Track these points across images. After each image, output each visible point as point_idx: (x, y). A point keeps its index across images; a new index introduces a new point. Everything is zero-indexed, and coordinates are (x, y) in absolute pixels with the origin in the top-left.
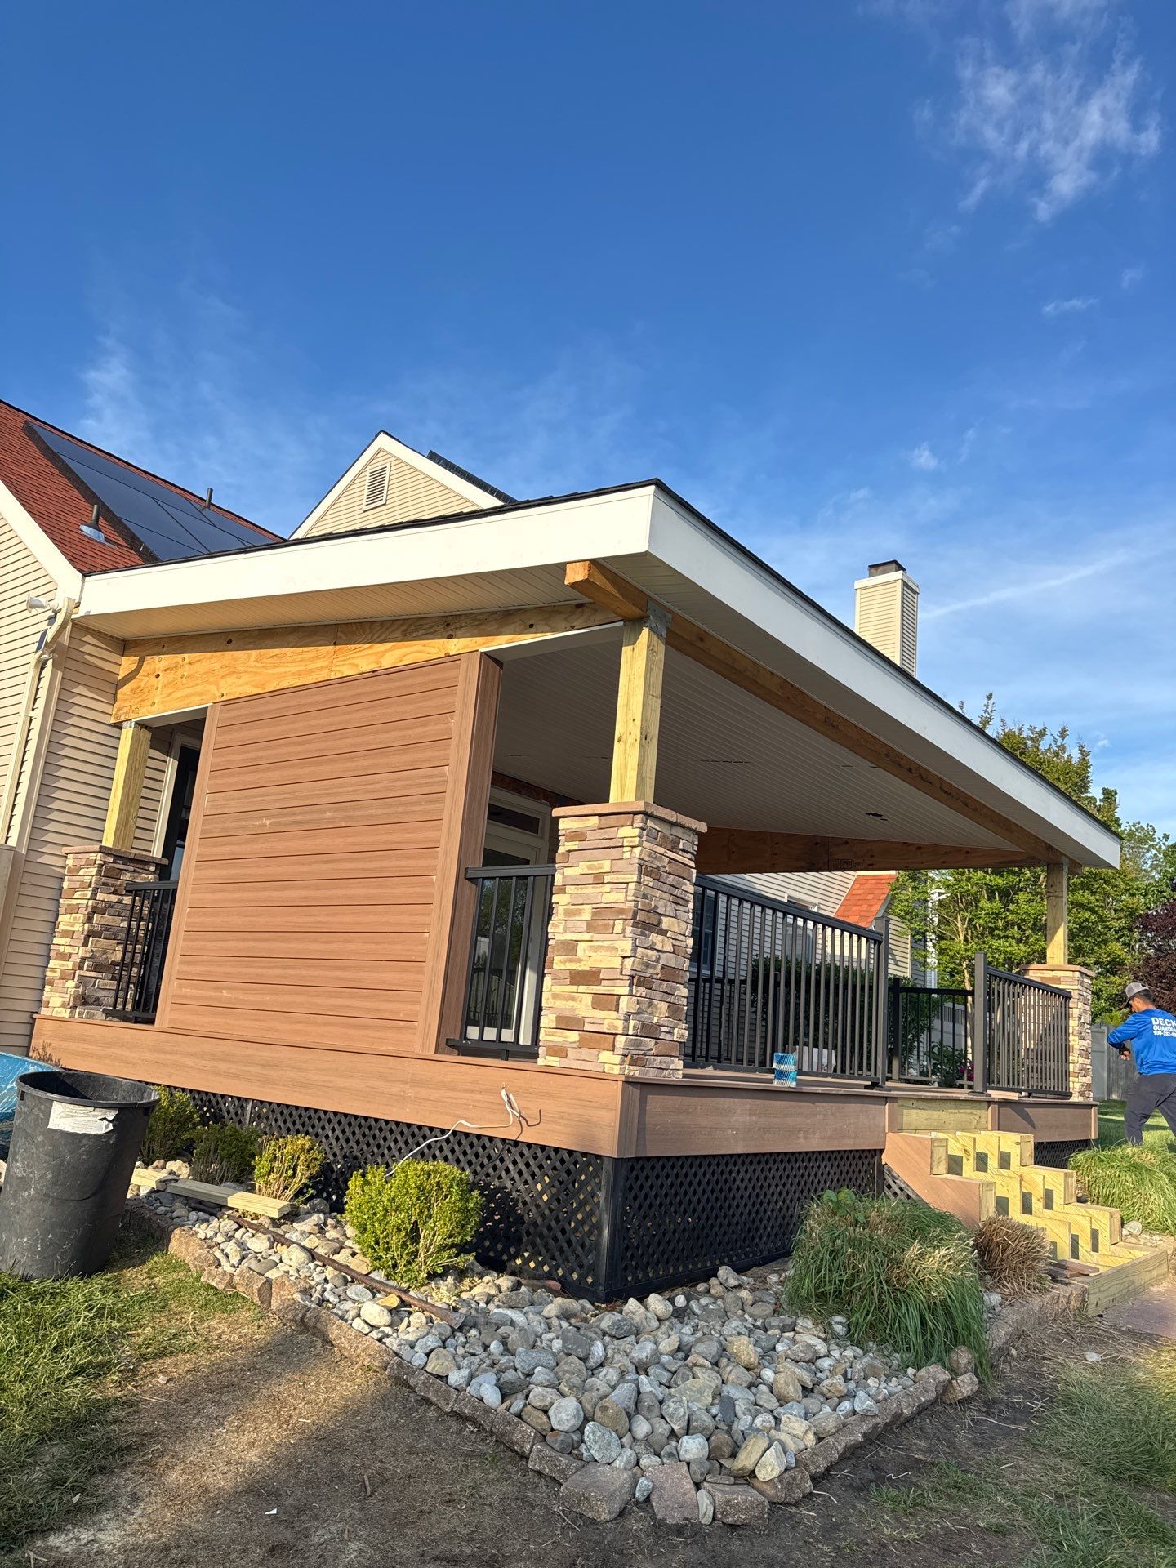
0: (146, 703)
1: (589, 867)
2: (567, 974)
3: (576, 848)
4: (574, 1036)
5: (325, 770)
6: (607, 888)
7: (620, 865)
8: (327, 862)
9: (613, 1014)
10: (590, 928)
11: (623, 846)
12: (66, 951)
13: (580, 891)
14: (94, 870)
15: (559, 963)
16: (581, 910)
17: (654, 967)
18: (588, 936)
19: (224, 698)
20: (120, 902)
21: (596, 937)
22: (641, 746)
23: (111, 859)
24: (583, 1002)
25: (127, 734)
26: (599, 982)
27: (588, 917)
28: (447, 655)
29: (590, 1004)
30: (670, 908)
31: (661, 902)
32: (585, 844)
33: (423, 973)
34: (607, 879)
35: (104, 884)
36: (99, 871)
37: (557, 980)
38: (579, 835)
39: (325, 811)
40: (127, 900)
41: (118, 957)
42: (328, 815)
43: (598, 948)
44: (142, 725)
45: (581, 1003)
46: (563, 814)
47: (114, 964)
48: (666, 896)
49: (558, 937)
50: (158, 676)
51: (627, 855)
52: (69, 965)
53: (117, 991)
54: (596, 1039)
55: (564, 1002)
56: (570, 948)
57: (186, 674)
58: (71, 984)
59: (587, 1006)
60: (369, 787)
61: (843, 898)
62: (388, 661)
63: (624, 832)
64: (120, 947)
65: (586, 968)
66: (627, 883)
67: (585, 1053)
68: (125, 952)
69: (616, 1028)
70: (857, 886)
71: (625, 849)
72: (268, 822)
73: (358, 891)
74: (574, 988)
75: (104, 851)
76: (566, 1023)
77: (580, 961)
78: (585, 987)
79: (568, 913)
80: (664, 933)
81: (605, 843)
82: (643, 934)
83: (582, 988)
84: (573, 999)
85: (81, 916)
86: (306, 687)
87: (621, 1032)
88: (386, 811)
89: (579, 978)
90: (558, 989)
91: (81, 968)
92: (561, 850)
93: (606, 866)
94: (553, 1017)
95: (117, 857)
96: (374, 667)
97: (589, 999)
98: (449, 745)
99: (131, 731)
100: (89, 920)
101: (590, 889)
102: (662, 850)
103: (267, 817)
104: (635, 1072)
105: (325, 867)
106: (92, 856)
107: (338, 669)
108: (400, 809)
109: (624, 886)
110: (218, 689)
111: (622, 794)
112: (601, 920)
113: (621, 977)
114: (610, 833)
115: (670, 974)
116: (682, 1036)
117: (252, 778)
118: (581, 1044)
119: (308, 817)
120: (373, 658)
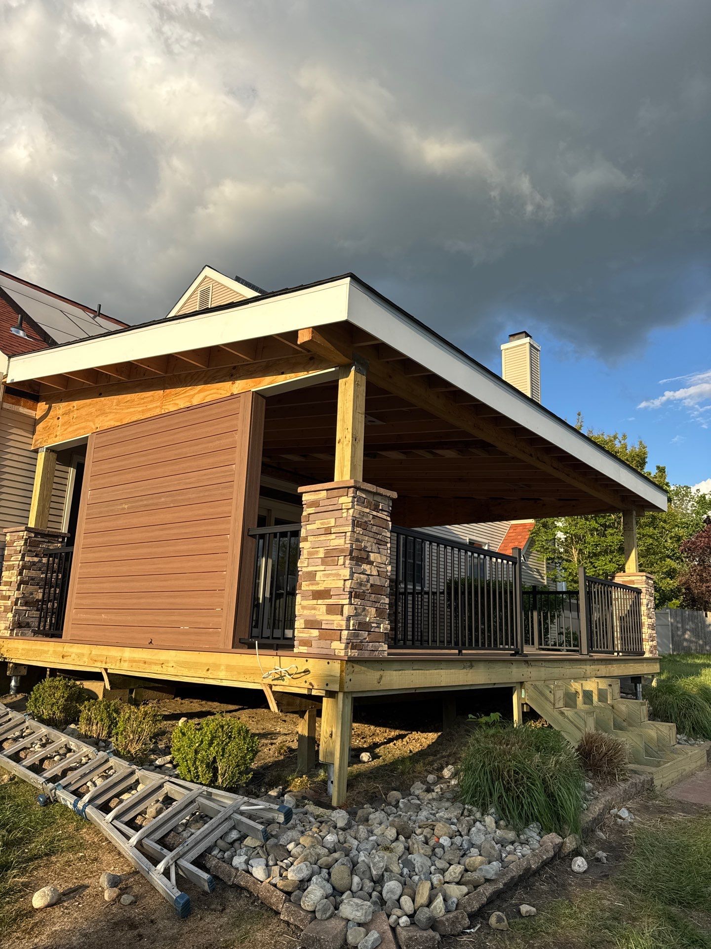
0: (52, 436)
1: (322, 524)
2: (310, 593)
3: (313, 512)
4: (315, 633)
5: (160, 471)
6: (333, 536)
7: (340, 521)
8: (162, 530)
9: (339, 617)
10: (324, 561)
11: (342, 509)
12: (7, 594)
13: (316, 539)
14: (22, 543)
15: (305, 586)
16: (317, 551)
17: (366, 585)
18: (322, 568)
19: (97, 430)
20: (40, 561)
21: (328, 568)
22: (353, 445)
23: (33, 535)
24: (321, 610)
25: (41, 456)
26: (330, 597)
27: (322, 556)
28: (232, 395)
29: (325, 611)
30: (375, 547)
31: (368, 543)
32: (318, 509)
33: (223, 597)
34: (333, 530)
35: (29, 551)
36: (25, 544)
37: (304, 598)
38: (315, 504)
39: (160, 498)
40: (45, 560)
41: (40, 596)
42: (163, 499)
43: (328, 576)
44: (50, 450)
45: (319, 611)
46: (304, 491)
47: (38, 601)
48: (372, 540)
49: (304, 569)
50: (58, 418)
51: (345, 515)
52: (9, 603)
53: (40, 618)
54: (329, 634)
55: (309, 611)
56: (312, 576)
57: (75, 416)
58: (10, 615)
59: (323, 613)
60: (187, 481)
61: (503, 539)
62: (196, 401)
63: (343, 500)
64: (42, 590)
65: (322, 588)
66: (346, 533)
67: (323, 643)
68: (44, 593)
69: (341, 626)
70: (511, 531)
71: (344, 511)
72: (126, 506)
73: (182, 547)
74: (315, 602)
75: (28, 530)
76: (311, 624)
77: (318, 584)
78: (322, 601)
79: (309, 553)
80: (371, 563)
81: (331, 508)
82: (357, 565)
83: (320, 602)
84: (314, 609)
85: (15, 572)
86: (147, 420)
87: (345, 628)
88: (198, 495)
89: (319, 595)
90: (305, 603)
91: (16, 604)
92: (304, 513)
93: (332, 522)
94: (302, 621)
95: (37, 534)
96: (188, 404)
97: (324, 608)
98: (235, 451)
99: (44, 453)
100: (20, 574)
101: (323, 538)
102: (367, 510)
103: (125, 503)
104: (355, 653)
105: (161, 533)
106: (21, 534)
107: (166, 407)
108: (206, 494)
109: (344, 534)
110: (94, 424)
111: (342, 476)
112: (330, 557)
113: (344, 593)
114: (334, 501)
115: (376, 589)
116: (386, 629)
117: (115, 479)
118: (320, 638)
119: (151, 502)
120: (187, 399)
